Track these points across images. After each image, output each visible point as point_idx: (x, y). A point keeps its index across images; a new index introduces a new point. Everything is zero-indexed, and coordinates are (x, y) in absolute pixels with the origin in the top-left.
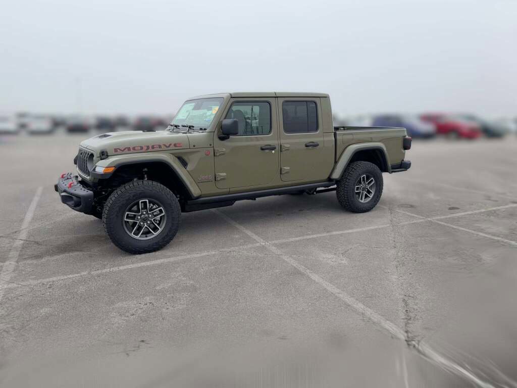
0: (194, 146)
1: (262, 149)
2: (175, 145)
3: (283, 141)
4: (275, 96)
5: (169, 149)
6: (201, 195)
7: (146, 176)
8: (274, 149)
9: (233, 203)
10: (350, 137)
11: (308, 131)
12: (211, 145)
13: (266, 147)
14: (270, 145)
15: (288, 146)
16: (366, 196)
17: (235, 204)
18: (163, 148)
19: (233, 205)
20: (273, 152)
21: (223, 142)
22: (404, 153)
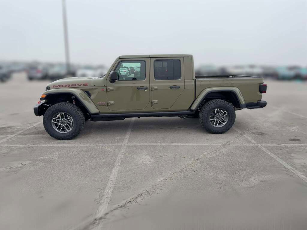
0: (95, 86)
1: (138, 89)
2: (84, 85)
3: (152, 84)
4: (149, 57)
5: (81, 86)
6: (99, 113)
7: (74, 100)
8: (146, 89)
9: (124, 119)
10: (208, 83)
11: (173, 79)
12: (105, 85)
13: (141, 87)
14: (143, 87)
15: (157, 87)
16: (220, 123)
17: (125, 119)
18: (77, 86)
19: (124, 120)
20: (146, 90)
21: (112, 84)
22: (262, 96)
